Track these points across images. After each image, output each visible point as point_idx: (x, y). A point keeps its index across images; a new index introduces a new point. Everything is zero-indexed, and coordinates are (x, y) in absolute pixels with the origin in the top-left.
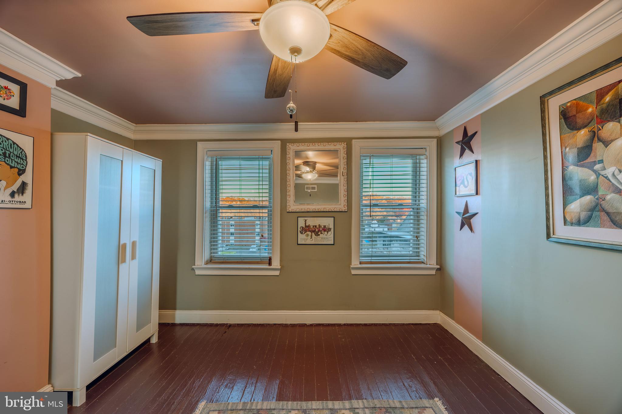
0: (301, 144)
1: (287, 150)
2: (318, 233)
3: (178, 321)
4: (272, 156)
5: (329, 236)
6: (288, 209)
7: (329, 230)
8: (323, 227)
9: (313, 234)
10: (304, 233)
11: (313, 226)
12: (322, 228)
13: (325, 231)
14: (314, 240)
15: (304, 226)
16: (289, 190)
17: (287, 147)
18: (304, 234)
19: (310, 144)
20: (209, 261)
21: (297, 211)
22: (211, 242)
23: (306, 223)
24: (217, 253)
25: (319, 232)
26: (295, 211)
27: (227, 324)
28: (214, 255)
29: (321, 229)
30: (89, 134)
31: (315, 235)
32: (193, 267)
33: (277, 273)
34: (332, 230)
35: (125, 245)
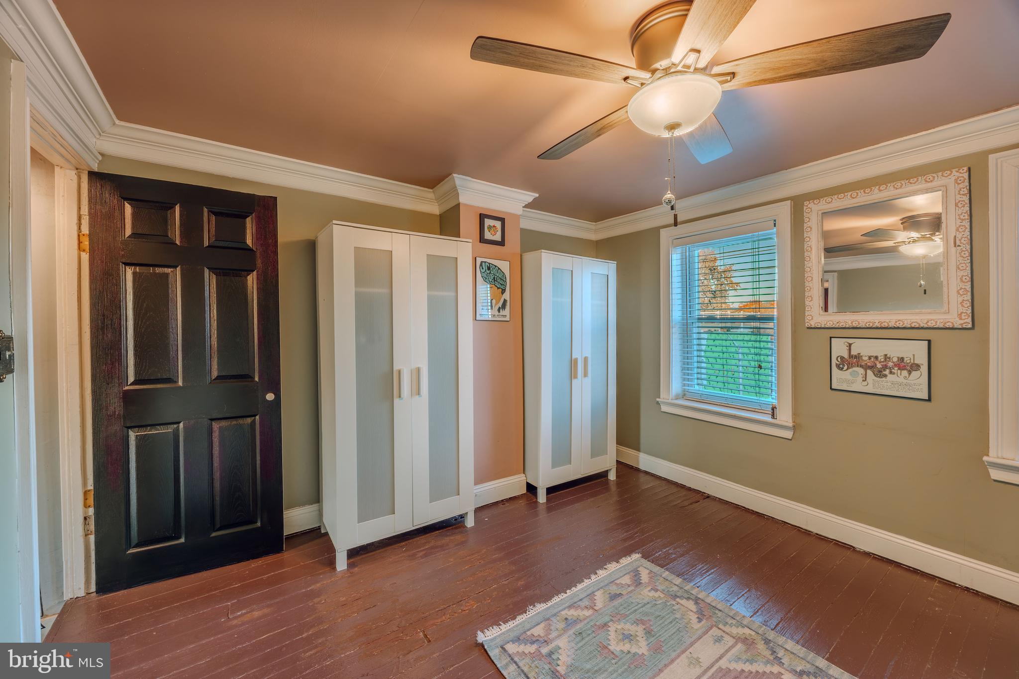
0: (836, 196)
1: (805, 214)
2: (881, 372)
3: (642, 467)
4: (775, 230)
5: (915, 382)
6: (808, 322)
7: (916, 367)
8: (895, 360)
9: (869, 372)
10: (846, 368)
11: (870, 358)
12: (894, 362)
13: (901, 368)
14: (871, 385)
15: (846, 356)
16: (809, 288)
17: (805, 208)
18: (846, 370)
19: (857, 193)
20: (681, 396)
21: (828, 325)
22: (683, 369)
23: (850, 350)
24: (692, 386)
25: (885, 370)
26: (823, 326)
27: (705, 493)
28: (688, 388)
29: (890, 364)
30: (543, 251)
31: (875, 376)
32: (658, 399)
33: (788, 434)
34: (924, 369)
35: (576, 360)
